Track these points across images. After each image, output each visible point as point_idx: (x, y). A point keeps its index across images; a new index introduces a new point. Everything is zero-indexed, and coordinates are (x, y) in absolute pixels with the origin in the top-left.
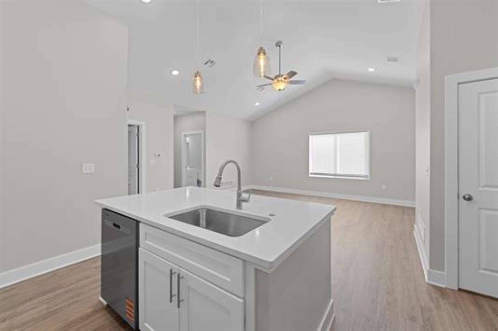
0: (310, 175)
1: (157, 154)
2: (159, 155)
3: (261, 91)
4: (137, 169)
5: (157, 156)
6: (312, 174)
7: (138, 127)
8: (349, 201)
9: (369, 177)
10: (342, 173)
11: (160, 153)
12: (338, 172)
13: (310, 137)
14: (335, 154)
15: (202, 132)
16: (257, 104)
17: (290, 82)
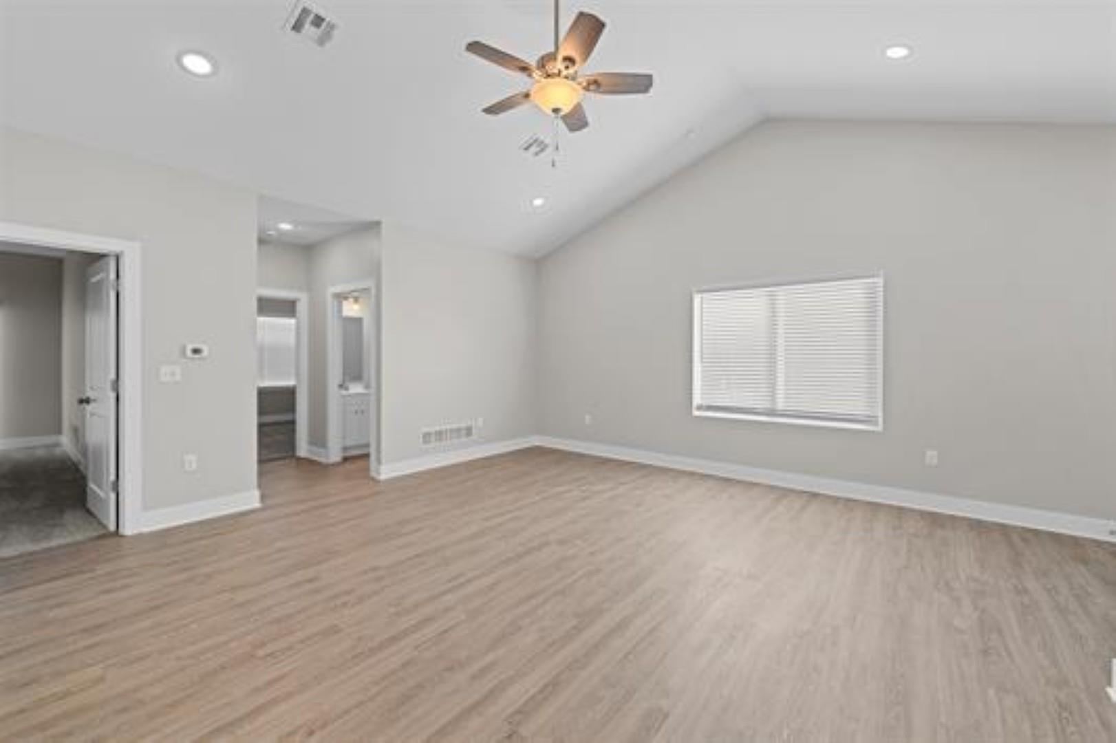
0: (696, 413)
1: (190, 347)
2: (196, 351)
3: (537, 154)
4: (113, 395)
5: (189, 353)
6: (700, 408)
7: (118, 258)
8: (815, 495)
9: (880, 420)
10: (794, 407)
11: (197, 346)
12: (781, 405)
13: (697, 299)
14: (772, 347)
16: (538, 202)
17: (596, 82)
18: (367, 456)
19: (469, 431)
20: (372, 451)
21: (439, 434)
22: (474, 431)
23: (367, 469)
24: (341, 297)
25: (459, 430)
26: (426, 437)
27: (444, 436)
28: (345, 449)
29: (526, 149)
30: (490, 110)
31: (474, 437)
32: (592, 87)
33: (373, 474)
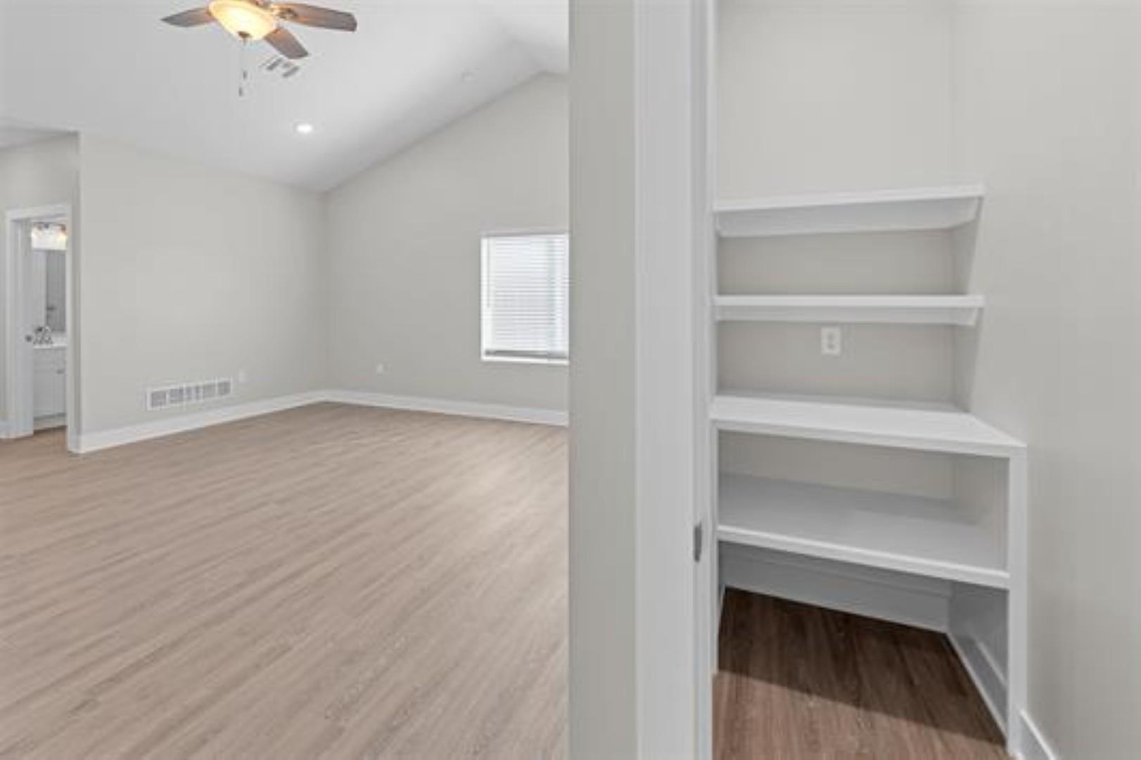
0: (485, 358)
6: (488, 353)
12: (558, 347)
13: (484, 242)
14: (550, 293)
15: (66, 208)
16: (305, 129)
17: (289, 11)
18: (63, 429)
19: (225, 388)
20: (70, 422)
21: (178, 394)
22: (232, 387)
23: (63, 444)
24: (25, 225)
25: (208, 388)
26: (157, 398)
27: (185, 396)
28: (37, 420)
29: (271, 68)
30: (170, 20)
31: (232, 394)
32: (288, 16)
33: (71, 447)
